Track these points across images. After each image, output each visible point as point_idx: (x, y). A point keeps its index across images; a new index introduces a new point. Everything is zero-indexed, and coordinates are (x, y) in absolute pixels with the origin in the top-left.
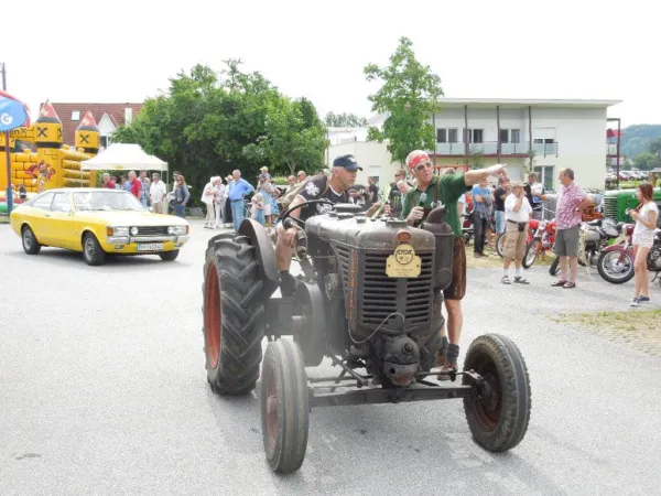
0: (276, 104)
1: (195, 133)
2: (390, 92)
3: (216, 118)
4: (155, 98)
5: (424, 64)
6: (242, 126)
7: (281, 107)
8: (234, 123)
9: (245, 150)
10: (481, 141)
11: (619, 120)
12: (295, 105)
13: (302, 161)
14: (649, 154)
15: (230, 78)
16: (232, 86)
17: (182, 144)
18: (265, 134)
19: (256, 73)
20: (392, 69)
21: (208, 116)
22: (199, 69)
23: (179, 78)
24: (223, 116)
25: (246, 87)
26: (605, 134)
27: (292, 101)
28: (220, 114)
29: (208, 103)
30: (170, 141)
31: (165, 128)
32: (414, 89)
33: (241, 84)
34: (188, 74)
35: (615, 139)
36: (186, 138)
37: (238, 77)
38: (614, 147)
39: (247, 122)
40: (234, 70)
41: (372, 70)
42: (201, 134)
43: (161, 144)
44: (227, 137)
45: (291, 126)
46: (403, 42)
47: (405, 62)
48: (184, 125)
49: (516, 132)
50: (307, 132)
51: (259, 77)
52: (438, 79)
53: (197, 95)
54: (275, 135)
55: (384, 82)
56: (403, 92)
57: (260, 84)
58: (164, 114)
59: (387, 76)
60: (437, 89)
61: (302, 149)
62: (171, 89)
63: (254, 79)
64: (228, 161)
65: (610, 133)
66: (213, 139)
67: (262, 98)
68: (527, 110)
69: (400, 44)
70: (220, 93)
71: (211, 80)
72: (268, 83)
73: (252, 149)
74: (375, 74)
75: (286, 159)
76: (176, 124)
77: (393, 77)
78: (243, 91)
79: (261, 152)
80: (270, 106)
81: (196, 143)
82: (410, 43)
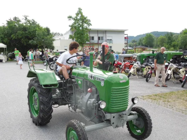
0: (39, 29)
1: (15, 37)
2: (76, 24)
3: (21, 32)
4: (2, 26)
5: (85, 16)
6: (29, 34)
7: (41, 29)
8: (27, 34)
9: (30, 42)
10: (93, 40)
11: (127, 35)
12: (45, 29)
13: (47, 45)
14: (132, 43)
15: (25, 21)
16: (26, 23)
17: (11, 40)
18: (36, 37)
19: (32, 20)
20: (76, 17)
21: (18, 32)
22: (15, 18)
23: (10, 21)
24: (23, 32)
25: (30, 24)
26: (124, 38)
27: (44, 28)
28: (22, 31)
29: (19, 28)
30: (7, 39)
31: (5, 35)
32: (83, 23)
33: (28, 23)
34: (12, 19)
35: (126, 39)
36: (12, 38)
37: (27, 21)
38: (126, 41)
39: (31, 34)
40: (26, 19)
41: (70, 17)
42: (17, 37)
43: (4, 40)
44: (24, 38)
45: (44, 35)
46: (79, 9)
47: (80, 15)
48: (11, 34)
49: (102, 37)
50: (48, 37)
51: (34, 21)
52: (90, 21)
53: (15, 25)
54: (39, 37)
55: (74, 21)
56: (79, 24)
57: (34, 23)
58: (5, 31)
59: (74, 19)
60: (90, 24)
61: (47, 41)
62: (7, 23)
63: (33, 21)
64: (25, 45)
65: (125, 38)
66: (20, 38)
67: (35, 27)
68: (105, 32)
69: (78, 10)
70: (22, 25)
71: (19, 21)
72: (36, 22)
73: (32, 41)
74: (71, 19)
75: (42, 44)
76: (9, 34)
77: (76, 20)
78: (29, 25)
79: (35, 42)
80: (37, 29)
81: (15, 39)
82: (81, 10)
